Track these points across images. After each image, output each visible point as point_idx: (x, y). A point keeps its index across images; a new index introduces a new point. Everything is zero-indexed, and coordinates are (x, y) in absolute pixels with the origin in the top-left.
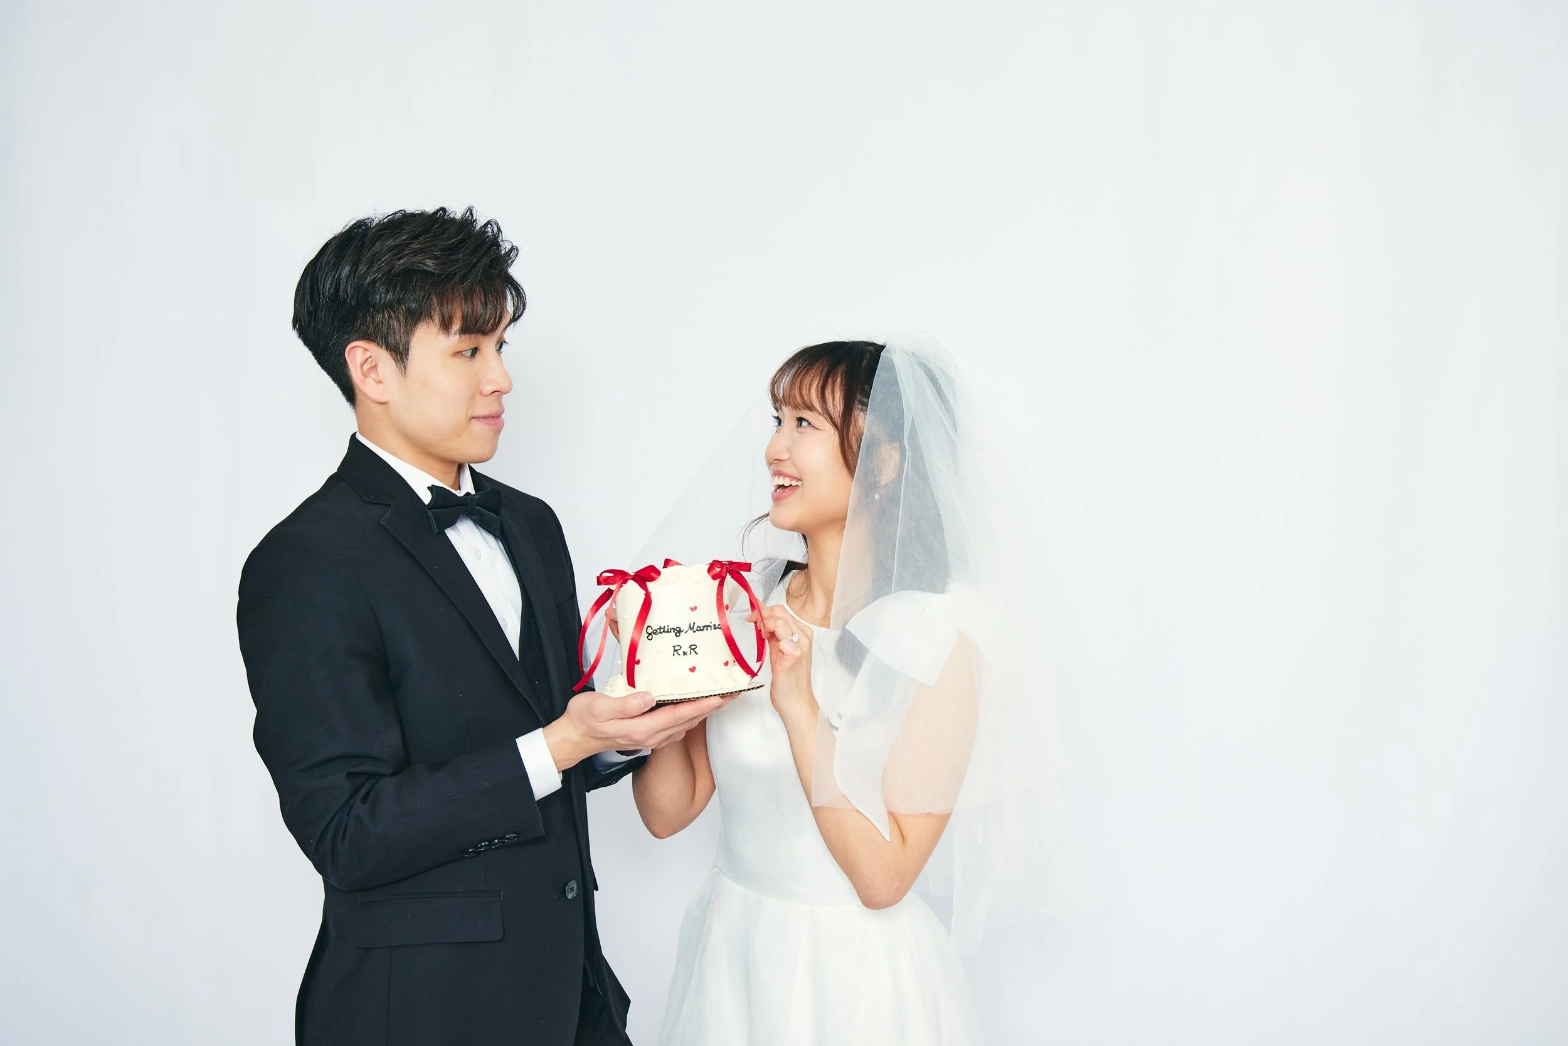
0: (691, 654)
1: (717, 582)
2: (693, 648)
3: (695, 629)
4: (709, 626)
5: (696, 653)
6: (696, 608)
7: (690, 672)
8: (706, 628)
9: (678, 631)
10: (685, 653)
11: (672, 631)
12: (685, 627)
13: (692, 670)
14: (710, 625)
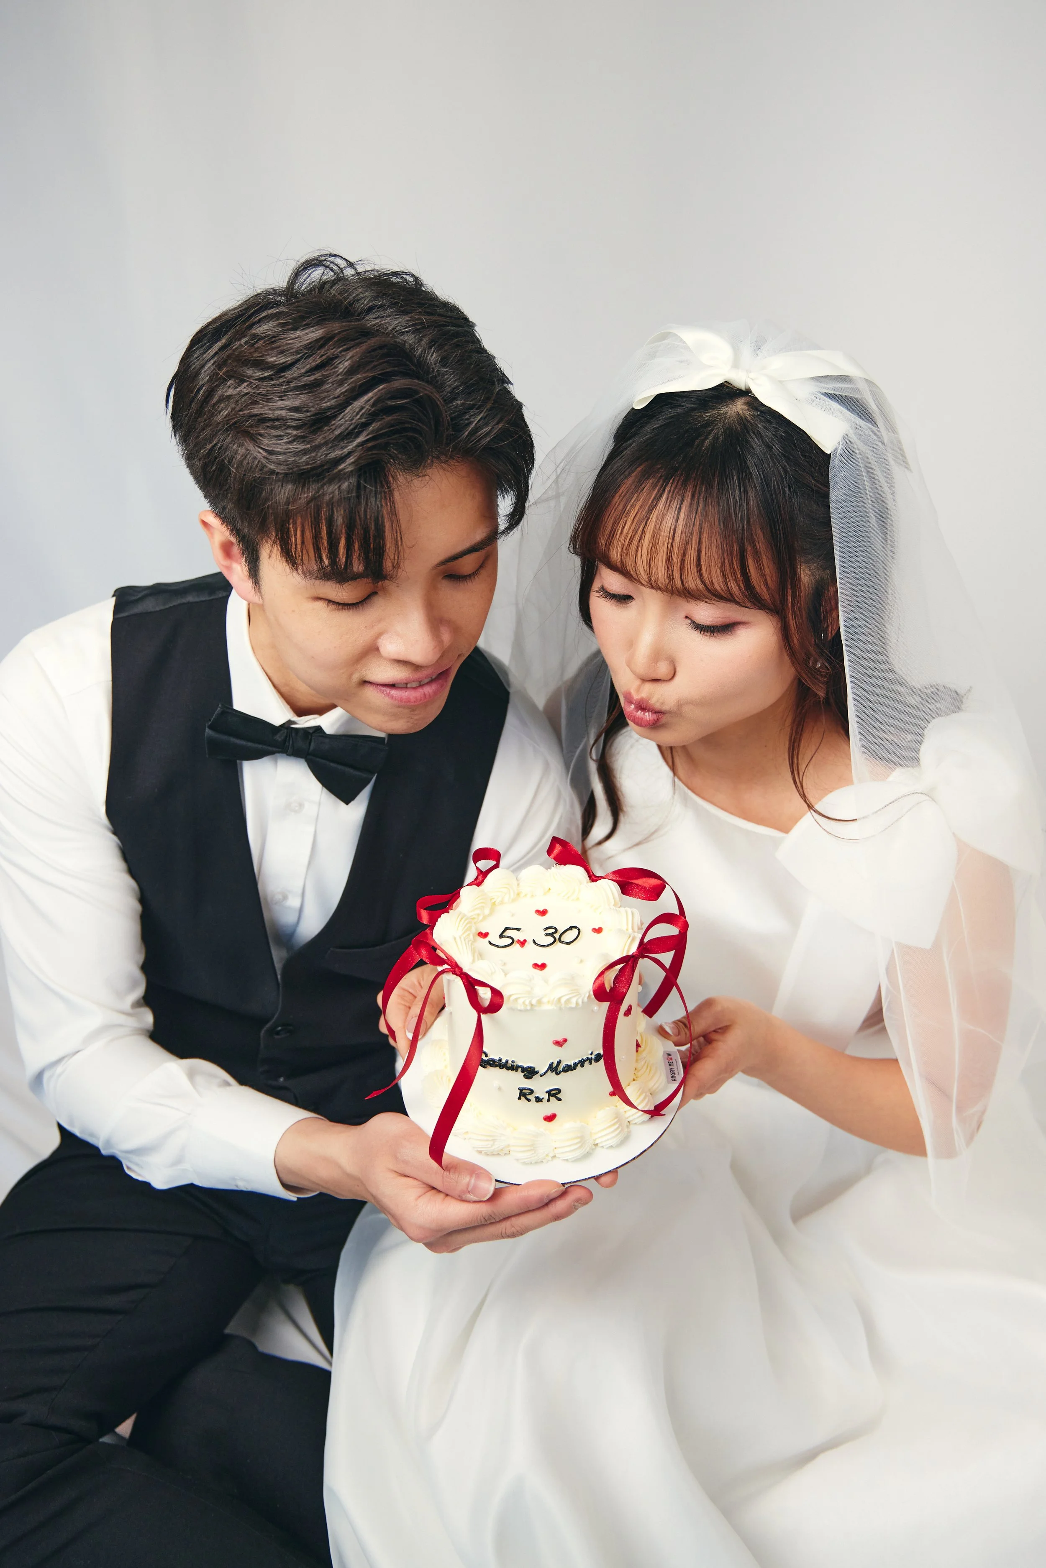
0: (548, 1101)
1: (606, 1005)
2: (554, 1094)
3: (561, 1068)
4: (588, 1059)
5: (559, 1099)
6: (565, 1040)
7: (547, 1123)
8: (579, 1065)
9: (530, 1073)
10: (538, 1100)
11: (520, 1069)
12: (542, 1068)
13: (550, 1118)
14: (590, 1056)
